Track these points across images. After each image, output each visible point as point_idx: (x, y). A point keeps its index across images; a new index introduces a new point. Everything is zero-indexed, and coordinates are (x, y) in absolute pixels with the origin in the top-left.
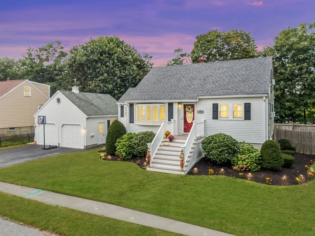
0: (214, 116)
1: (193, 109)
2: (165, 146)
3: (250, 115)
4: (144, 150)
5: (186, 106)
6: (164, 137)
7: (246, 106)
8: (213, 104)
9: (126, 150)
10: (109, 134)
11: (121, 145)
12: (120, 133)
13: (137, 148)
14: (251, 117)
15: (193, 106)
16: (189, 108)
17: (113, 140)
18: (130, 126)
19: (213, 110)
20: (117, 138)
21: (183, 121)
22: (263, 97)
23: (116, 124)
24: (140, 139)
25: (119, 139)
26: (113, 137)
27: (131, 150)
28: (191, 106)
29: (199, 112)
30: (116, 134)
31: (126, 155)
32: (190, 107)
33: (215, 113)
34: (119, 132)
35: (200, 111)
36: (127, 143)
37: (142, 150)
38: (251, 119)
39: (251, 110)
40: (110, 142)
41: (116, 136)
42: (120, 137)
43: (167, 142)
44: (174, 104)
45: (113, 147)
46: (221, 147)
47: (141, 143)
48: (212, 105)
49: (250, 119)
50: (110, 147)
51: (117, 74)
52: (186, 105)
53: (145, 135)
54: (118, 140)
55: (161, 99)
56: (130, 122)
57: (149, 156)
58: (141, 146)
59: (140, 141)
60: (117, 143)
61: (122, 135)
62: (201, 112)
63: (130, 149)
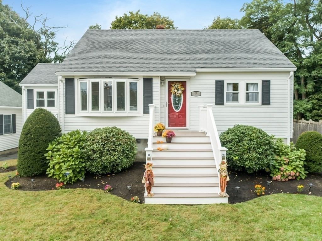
0: (218, 99)
1: (184, 89)
2: (160, 150)
3: (270, 97)
4: (113, 161)
5: (172, 84)
6: (154, 136)
7: (264, 84)
8: (217, 82)
9: (75, 164)
10: (29, 135)
11: (60, 155)
12: (53, 133)
13: (99, 160)
14: (271, 101)
15: (184, 84)
16: (177, 87)
17: (38, 147)
18: (66, 119)
19: (216, 90)
20: (47, 142)
21: (167, 108)
22: (289, 72)
23: (42, 115)
24: (102, 142)
25: (52, 145)
26: (37, 141)
27: (84, 164)
28: (181, 85)
29: (194, 94)
30: (46, 134)
31: (74, 174)
32: (179, 85)
33: (220, 95)
34: (51, 131)
35: (196, 92)
36: (74, 150)
37: (110, 163)
38: (271, 103)
39: (271, 91)
40: (32, 152)
41: (44, 138)
42: (53, 140)
43: (162, 143)
44: (154, 80)
45: (38, 161)
46: (261, 145)
47: (107, 148)
48: (215, 83)
49: (269, 104)
50: (32, 162)
51: (4, 47)
52: (173, 82)
53: (109, 133)
54: (50, 146)
55: (130, 71)
56: (67, 112)
57: (149, 175)
58: (107, 154)
59: (104, 145)
60: (50, 152)
61: (56, 136)
62: (197, 94)
63: (82, 163)
